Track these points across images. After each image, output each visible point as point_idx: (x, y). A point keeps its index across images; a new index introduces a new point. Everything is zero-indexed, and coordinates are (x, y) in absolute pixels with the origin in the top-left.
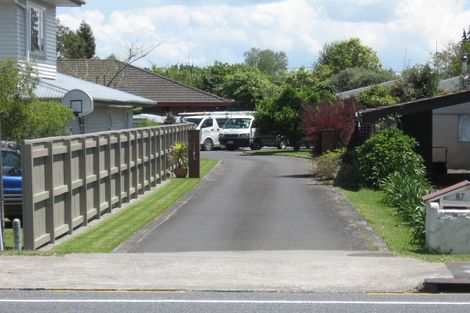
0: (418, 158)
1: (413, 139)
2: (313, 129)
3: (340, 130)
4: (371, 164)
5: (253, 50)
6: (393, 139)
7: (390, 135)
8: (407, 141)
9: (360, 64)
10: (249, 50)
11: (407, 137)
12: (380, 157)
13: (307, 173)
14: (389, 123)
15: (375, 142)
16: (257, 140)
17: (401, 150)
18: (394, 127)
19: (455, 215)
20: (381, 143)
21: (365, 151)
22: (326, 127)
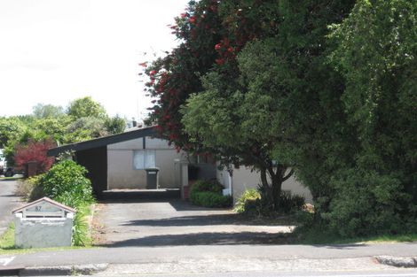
0: (88, 181)
1: (84, 168)
2: (22, 162)
3: (42, 162)
4: (52, 186)
5: (39, 104)
6: (68, 168)
7: (67, 165)
8: (79, 170)
9: (92, 114)
10: (36, 105)
11: (79, 166)
12: (59, 181)
13: (11, 194)
14: (66, 156)
15: (56, 170)
16: (9, 170)
17: (74, 176)
18: (70, 160)
19: (33, 222)
20: (60, 171)
21: (48, 177)
22: (31, 159)
